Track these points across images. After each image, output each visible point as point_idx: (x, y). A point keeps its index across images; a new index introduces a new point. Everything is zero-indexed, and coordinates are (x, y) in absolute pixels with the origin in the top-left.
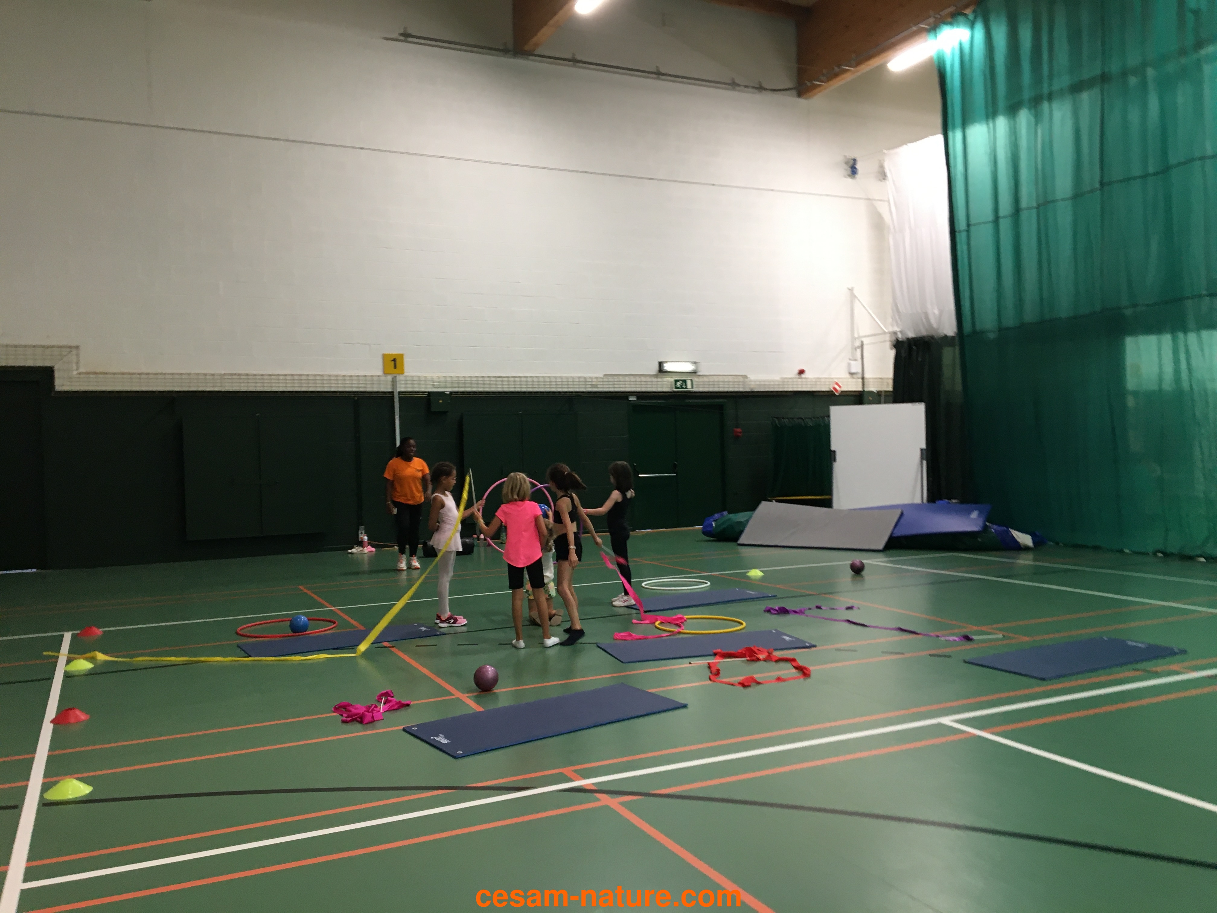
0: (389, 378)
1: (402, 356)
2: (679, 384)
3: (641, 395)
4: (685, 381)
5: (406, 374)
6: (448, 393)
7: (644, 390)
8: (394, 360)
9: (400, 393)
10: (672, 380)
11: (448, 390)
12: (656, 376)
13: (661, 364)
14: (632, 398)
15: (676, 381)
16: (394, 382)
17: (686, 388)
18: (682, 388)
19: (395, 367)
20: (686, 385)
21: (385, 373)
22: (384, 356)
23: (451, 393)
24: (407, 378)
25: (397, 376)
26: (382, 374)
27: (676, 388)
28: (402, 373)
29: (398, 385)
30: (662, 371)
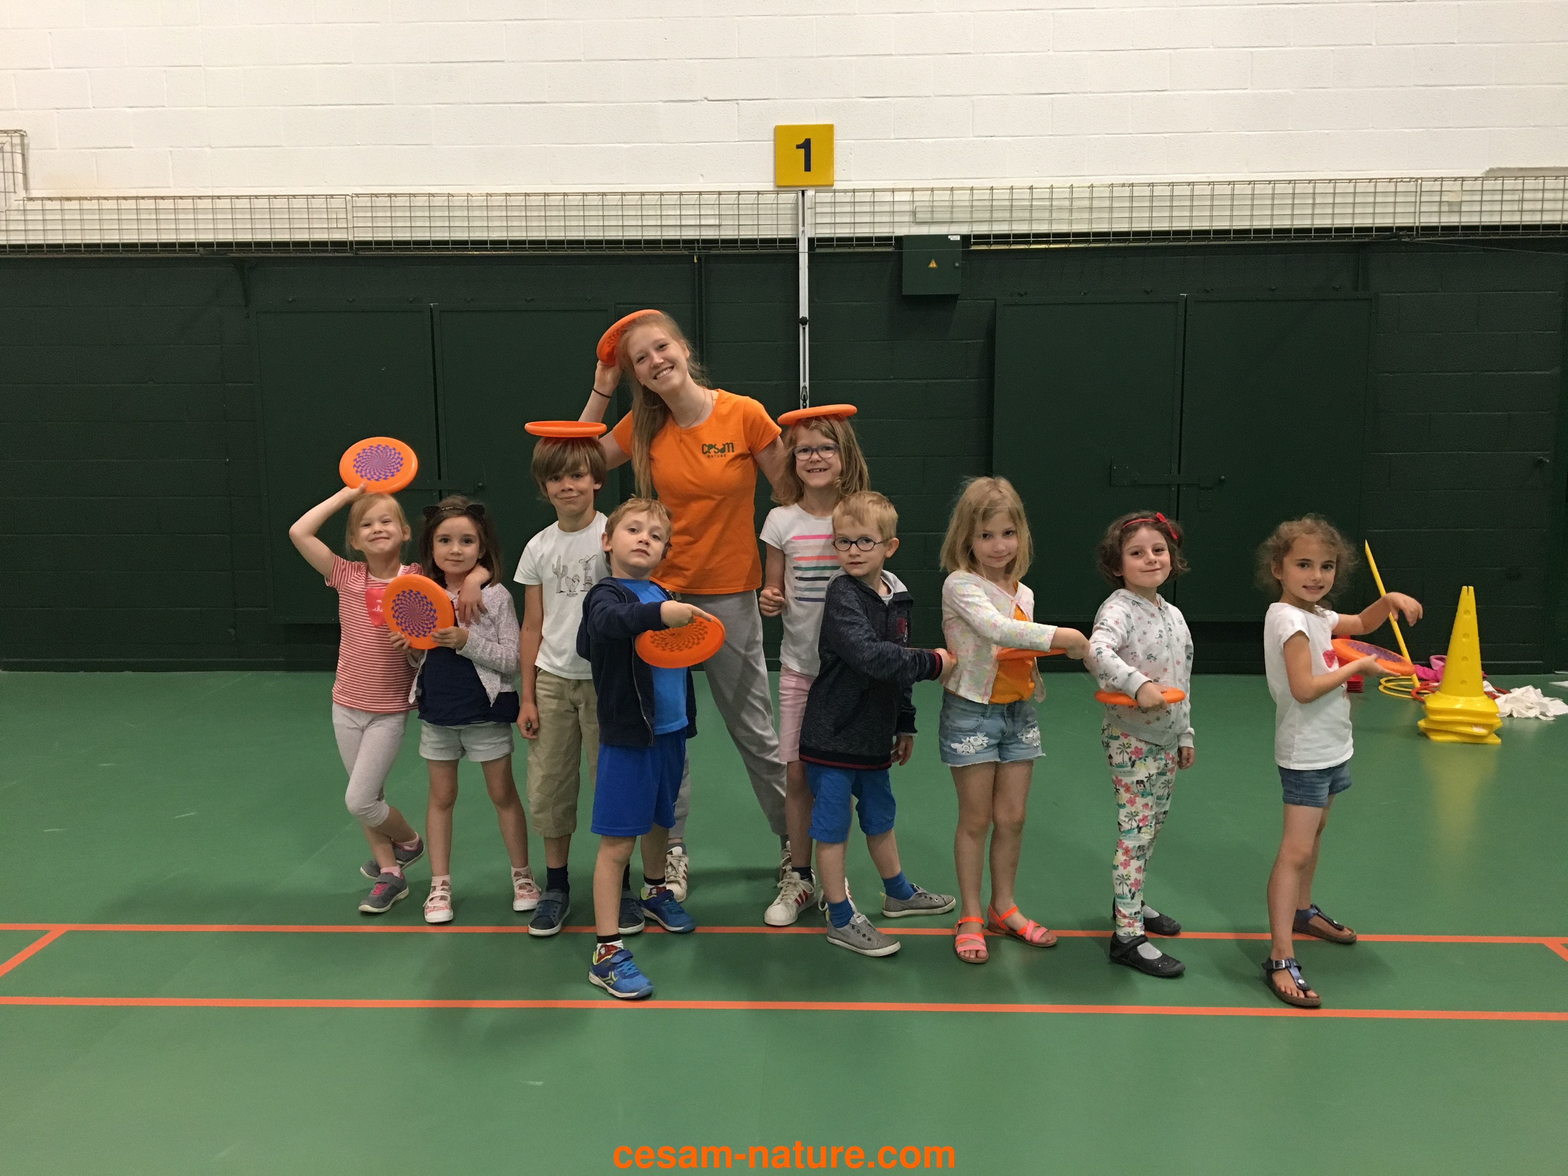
0: (788, 199)
1: (829, 130)
5: (837, 186)
6: (958, 238)
8: (806, 145)
9: (811, 241)
11: (955, 232)
16: (799, 210)
19: (808, 168)
21: (780, 188)
22: (781, 133)
23: (965, 238)
24: (840, 197)
25: (810, 193)
26: (770, 186)
28: (828, 182)
29: (809, 219)
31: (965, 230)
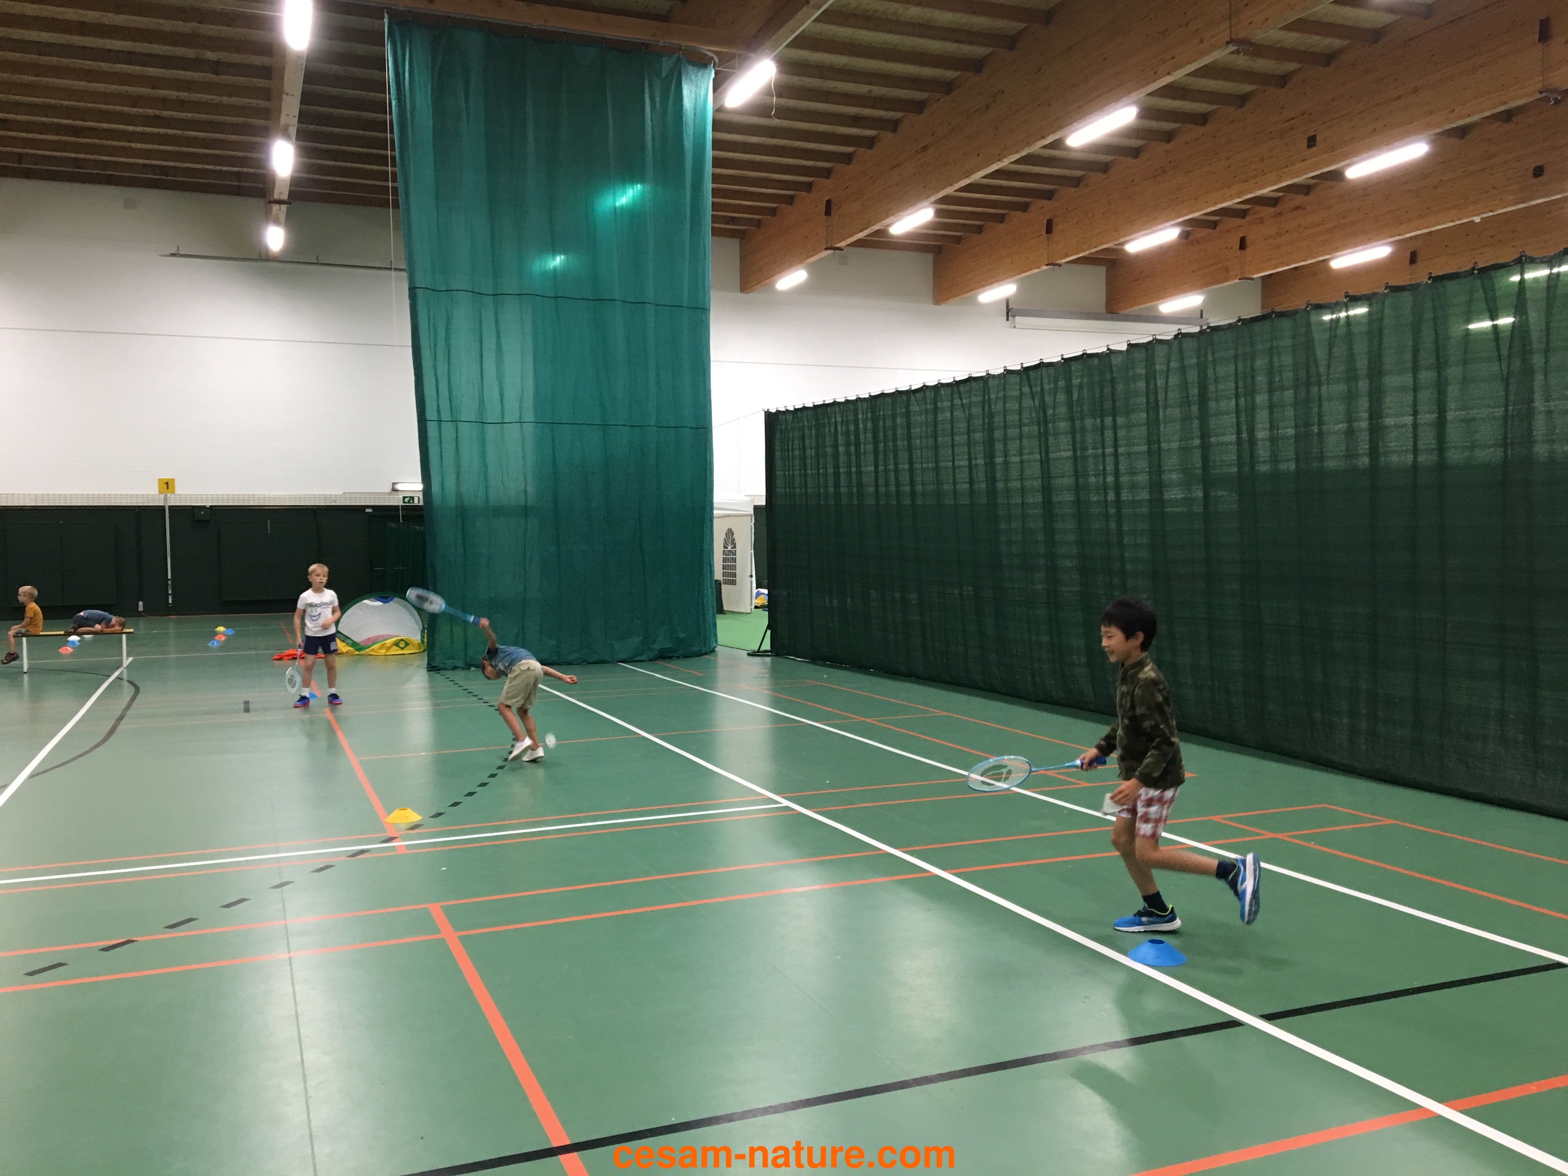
0: (162, 496)
1: (173, 480)
2: (407, 500)
3: (375, 508)
4: (413, 498)
5: (176, 493)
6: (209, 506)
7: (377, 504)
8: (167, 483)
9: (169, 506)
10: (401, 497)
11: (208, 504)
12: (390, 494)
13: (394, 484)
14: (367, 510)
15: (404, 498)
16: (166, 499)
17: (413, 503)
18: (409, 502)
19: (168, 488)
20: (413, 500)
21: (160, 493)
22: (160, 480)
23: (211, 506)
24: (177, 496)
25: (168, 495)
26: (157, 493)
27: (404, 503)
28: (174, 492)
29: (168, 501)
30: (394, 490)
31: (211, 504)
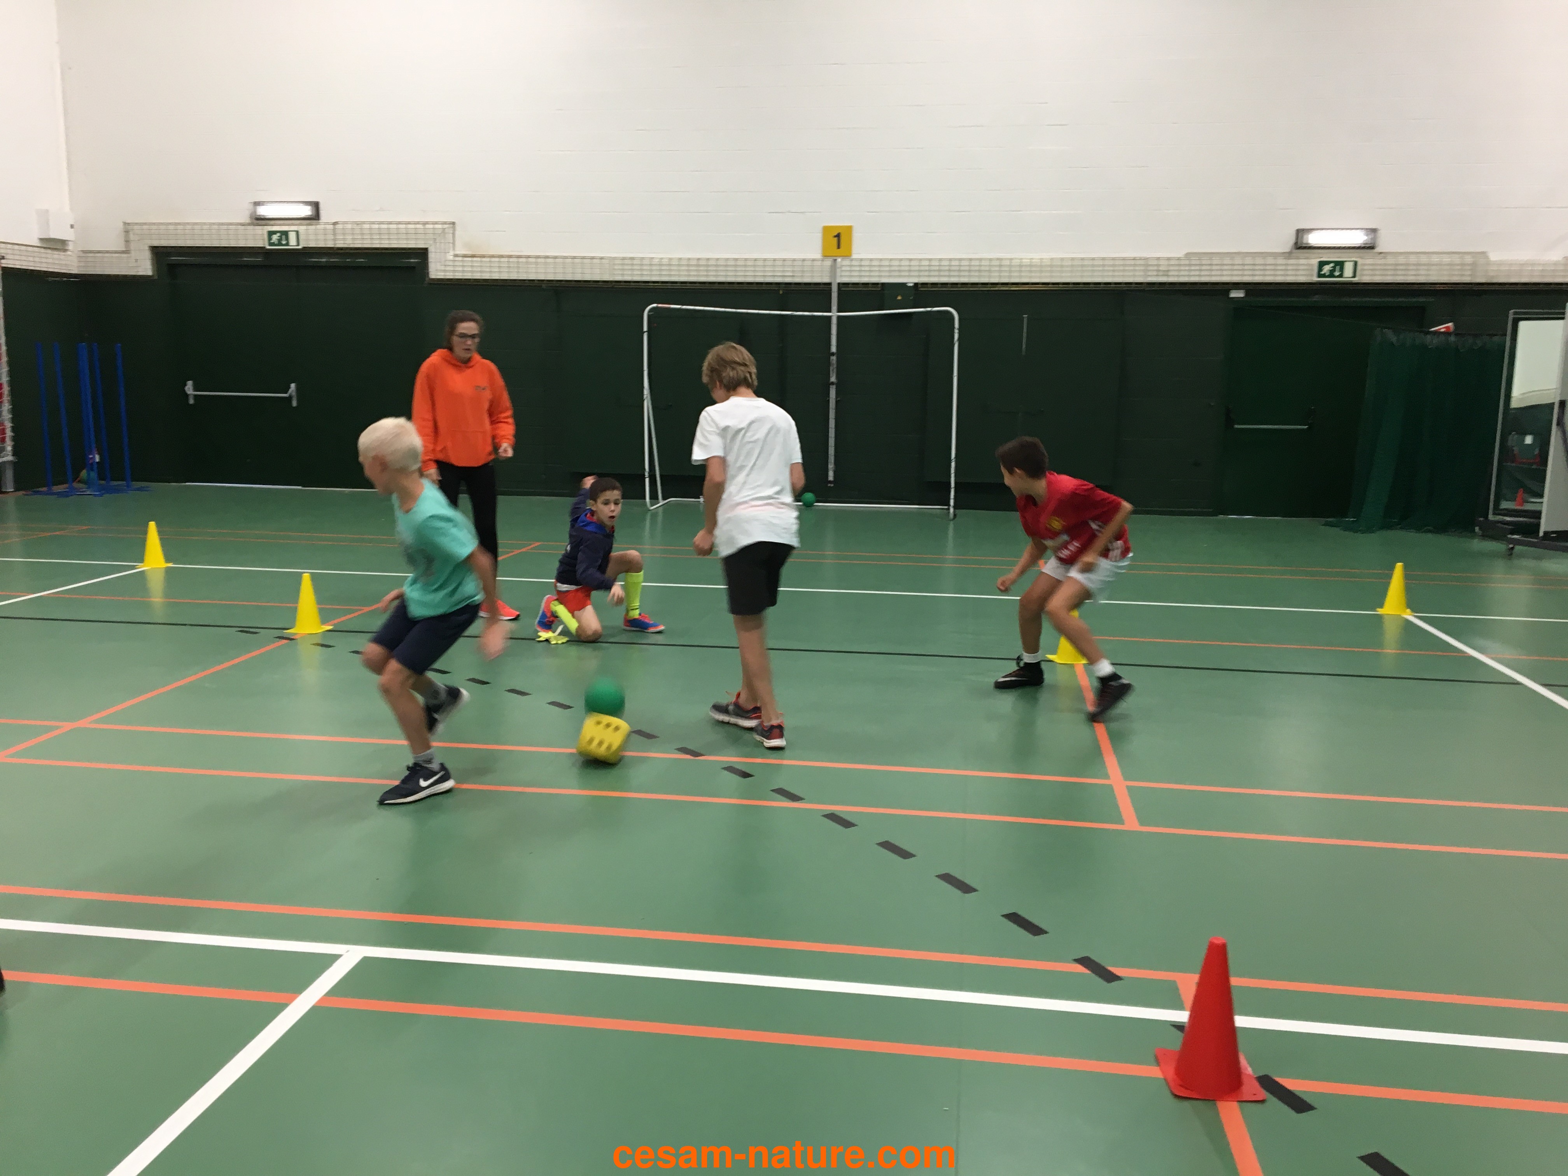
0: (828, 263)
1: (849, 229)
2: (1327, 269)
3: (1252, 288)
4: (1341, 264)
5: (854, 256)
6: (911, 285)
7: (1258, 279)
8: (838, 236)
9: (839, 284)
10: (1315, 262)
11: (910, 281)
12: (1288, 255)
13: (1300, 233)
14: (1234, 294)
15: (1321, 264)
16: (834, 268)
17: (1341, 276)
18: (1332, 276)
19: (839, 247)
20: (1342, 270)
21: (825, 256)
22: (826, 229)
23: (916, 284)
24: (854, 263)
25: (839, 260)
26: (818, 256)
27: (1320, 276)
28: (848, 256)
29: (838, 273)
30: (1300, 247)
31: (916, 280)
